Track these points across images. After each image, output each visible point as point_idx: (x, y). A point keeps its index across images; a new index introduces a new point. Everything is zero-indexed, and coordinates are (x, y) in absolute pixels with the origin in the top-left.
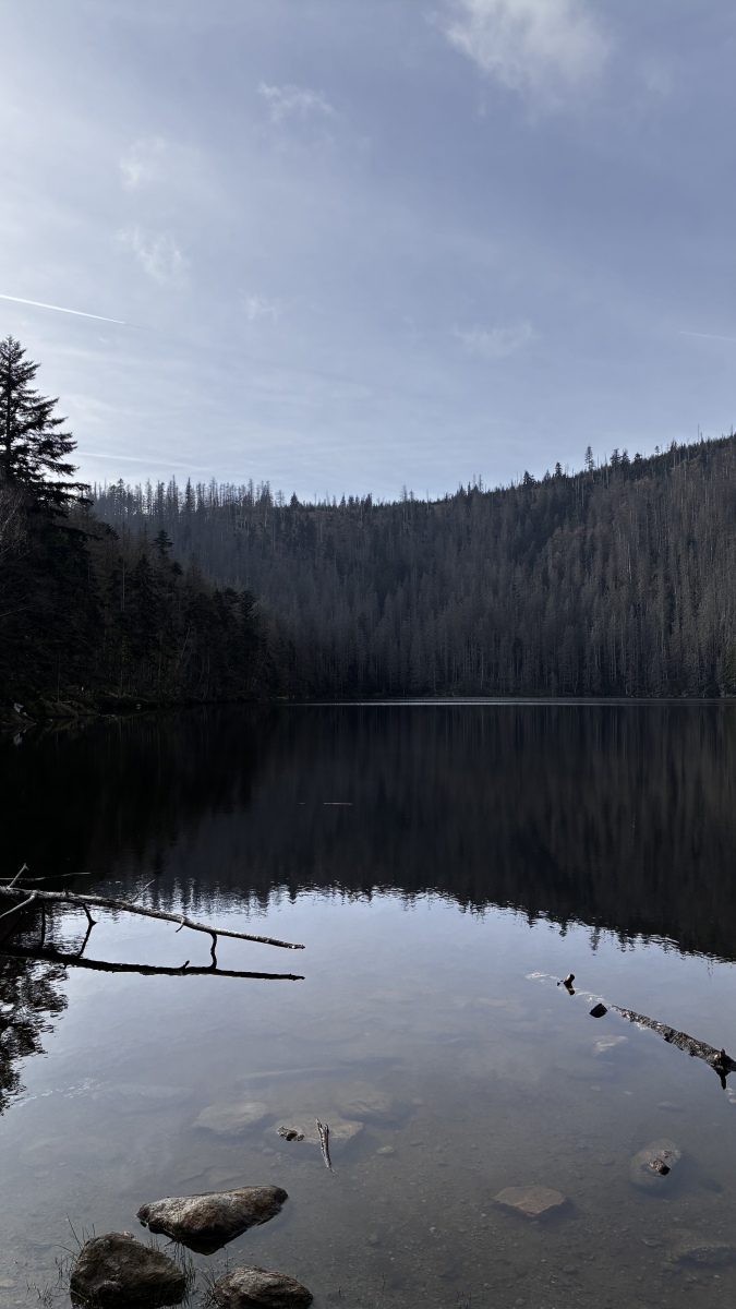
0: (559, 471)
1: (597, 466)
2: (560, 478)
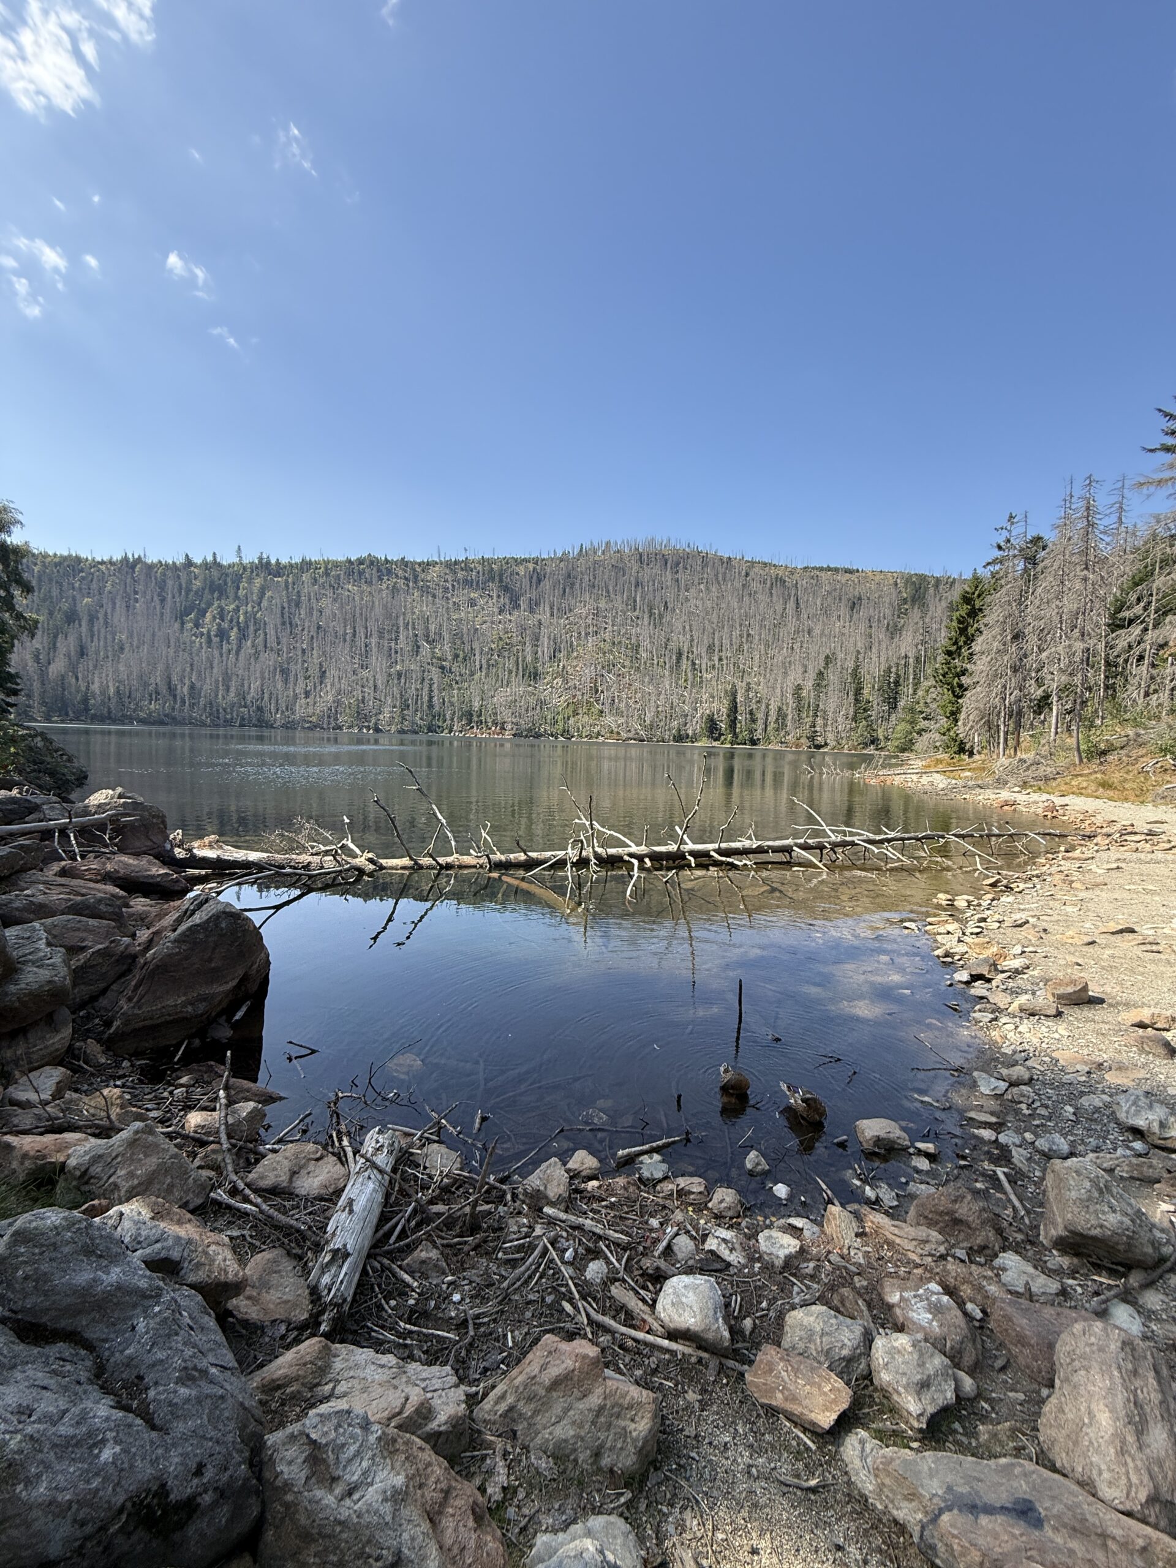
0: (215, 559)
1: (245, 561)
2: (216, 564)
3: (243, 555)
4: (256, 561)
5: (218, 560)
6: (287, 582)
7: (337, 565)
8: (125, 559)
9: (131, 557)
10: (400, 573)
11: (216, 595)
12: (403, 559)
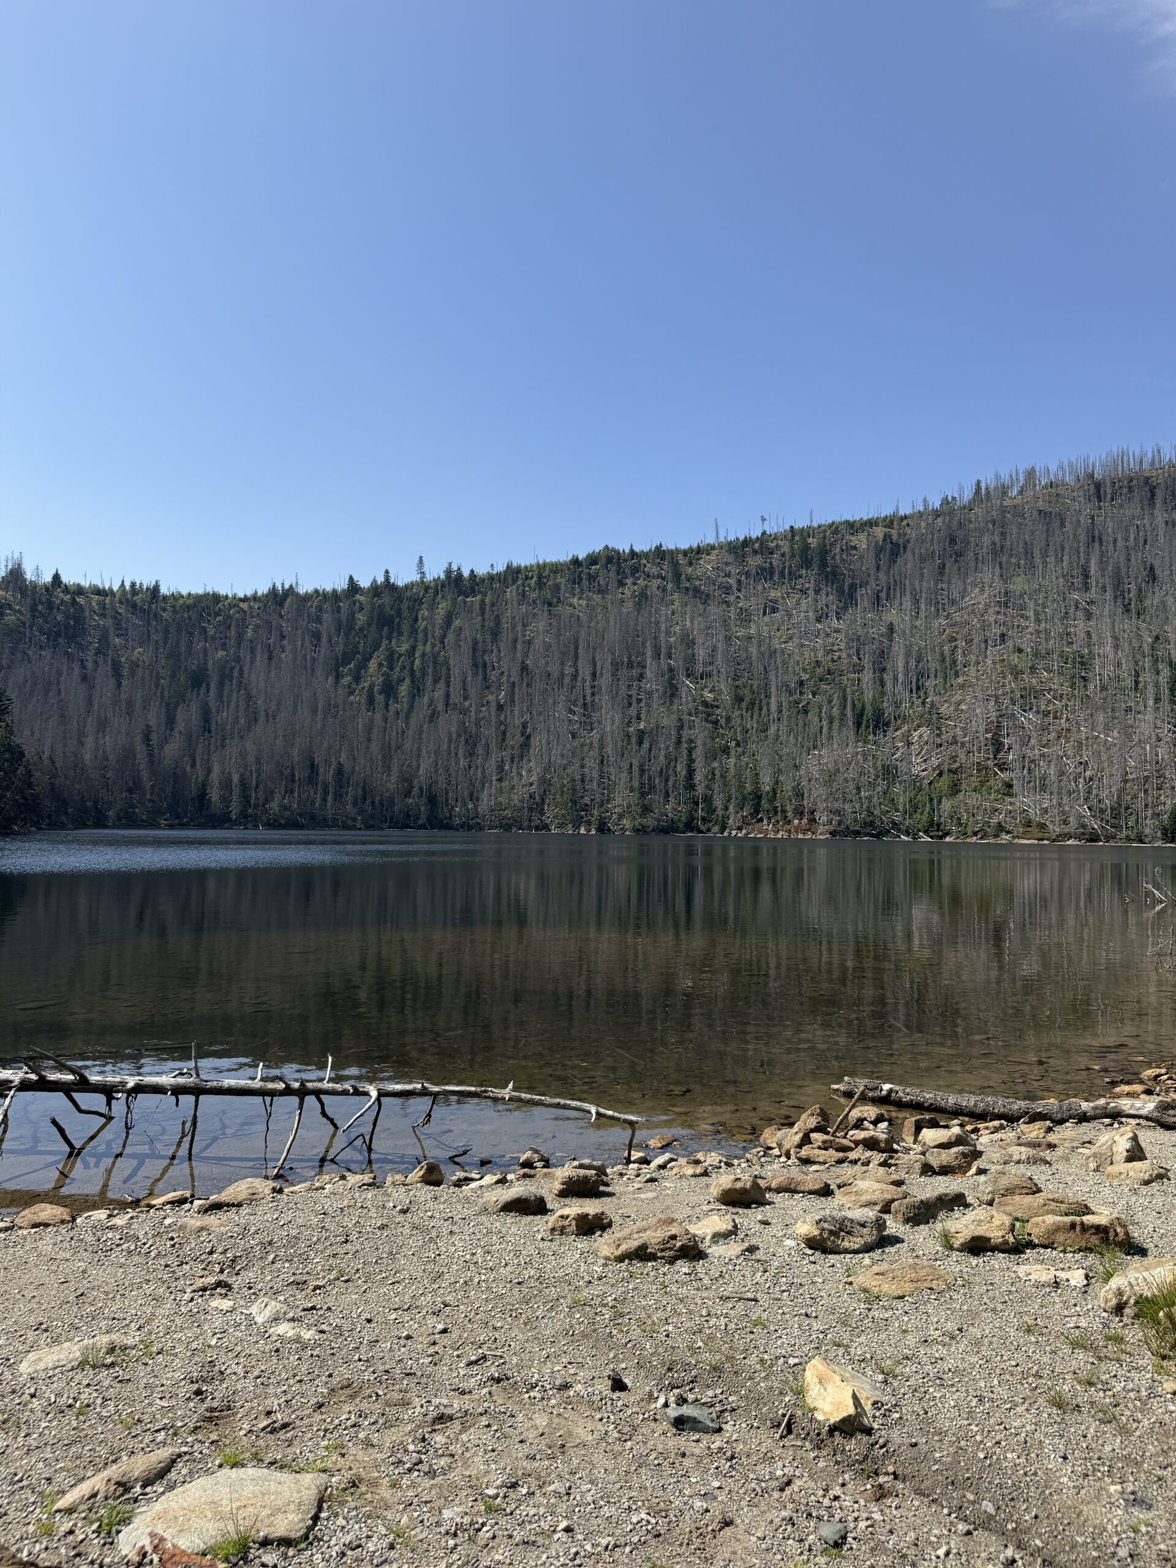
0: (387, 579)
1: (429, 577)
2: (388, 586)
3: (426, 569)
4: (442, 576)
5: (392, 581)
6: (483, 602)
7: (556, 569)
8: (273, 591)
9: (280, 588)
10: (655, 570)
11: (385, 632)
12: (658, 548)
